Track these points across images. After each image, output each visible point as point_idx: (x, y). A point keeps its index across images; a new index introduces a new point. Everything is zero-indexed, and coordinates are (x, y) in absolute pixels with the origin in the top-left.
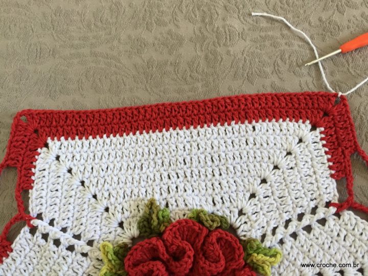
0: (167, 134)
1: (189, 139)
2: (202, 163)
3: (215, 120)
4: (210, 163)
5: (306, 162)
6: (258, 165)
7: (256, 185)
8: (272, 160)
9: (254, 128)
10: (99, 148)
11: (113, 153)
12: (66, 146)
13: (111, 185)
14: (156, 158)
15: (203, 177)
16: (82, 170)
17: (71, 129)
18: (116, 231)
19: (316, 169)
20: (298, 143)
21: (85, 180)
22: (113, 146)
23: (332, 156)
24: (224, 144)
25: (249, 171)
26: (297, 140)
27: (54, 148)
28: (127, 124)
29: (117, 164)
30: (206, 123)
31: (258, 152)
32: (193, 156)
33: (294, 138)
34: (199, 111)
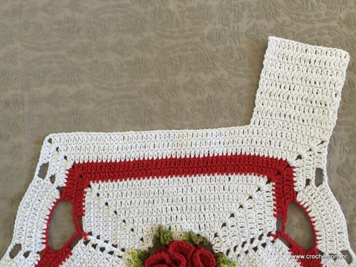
0: (171, 180)
1: (185, 184)
2: (194, 201)
3: (204, 172)
4: (199, 201)
5: (261, 204)
6: (229, 204)
7: (227, 218)
8: (239, 202)
9: (229, 178)
10: (124, 188)
11: (134, 192)
12: (103, 187)
13: (134, 214)
14: (163, 196)
15: (193, 211)
16: (115, 204)
17: (105, 175)
18: (139, 243)
19: (266, 210)
20: (257, 191)
21: (117, 211)
22: (134, 187)
23: (277, 203)
24: (209, 189)
25: (224, 208)
26: (257, 189)
27: (95, 188)
28: (143, 171)
29: (137, 200)
30: (198, 173)
31: (231, 195)
32: (188, 196)
33: (255, 187)
34: (194, 165)
